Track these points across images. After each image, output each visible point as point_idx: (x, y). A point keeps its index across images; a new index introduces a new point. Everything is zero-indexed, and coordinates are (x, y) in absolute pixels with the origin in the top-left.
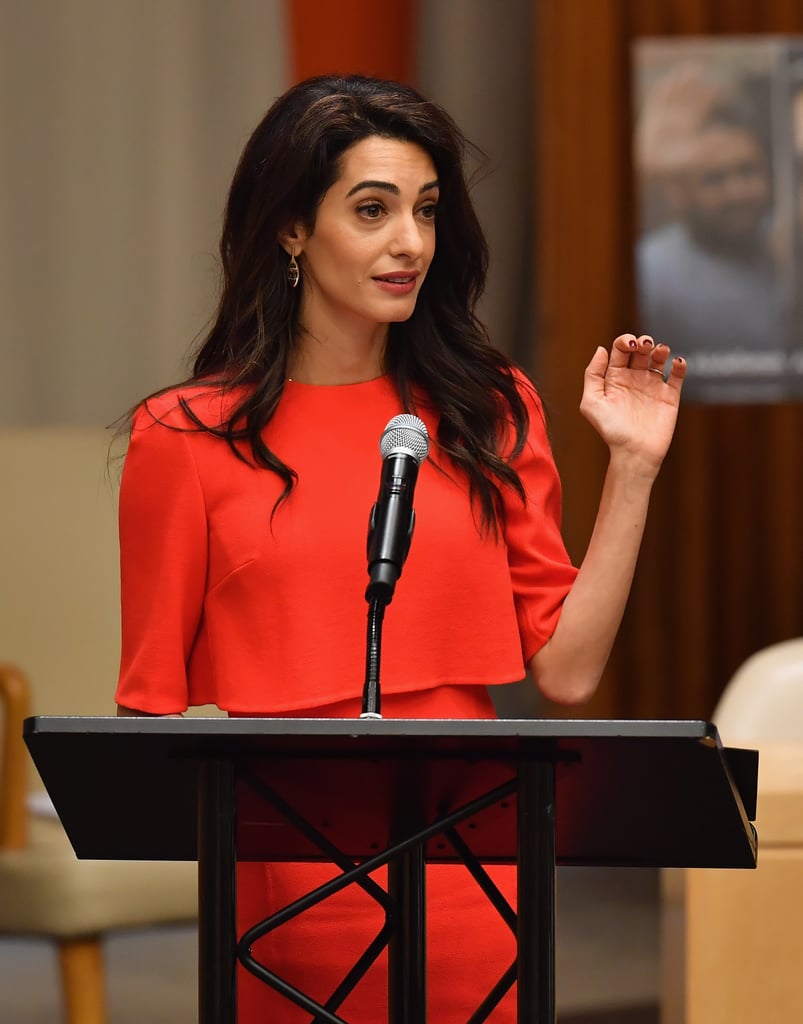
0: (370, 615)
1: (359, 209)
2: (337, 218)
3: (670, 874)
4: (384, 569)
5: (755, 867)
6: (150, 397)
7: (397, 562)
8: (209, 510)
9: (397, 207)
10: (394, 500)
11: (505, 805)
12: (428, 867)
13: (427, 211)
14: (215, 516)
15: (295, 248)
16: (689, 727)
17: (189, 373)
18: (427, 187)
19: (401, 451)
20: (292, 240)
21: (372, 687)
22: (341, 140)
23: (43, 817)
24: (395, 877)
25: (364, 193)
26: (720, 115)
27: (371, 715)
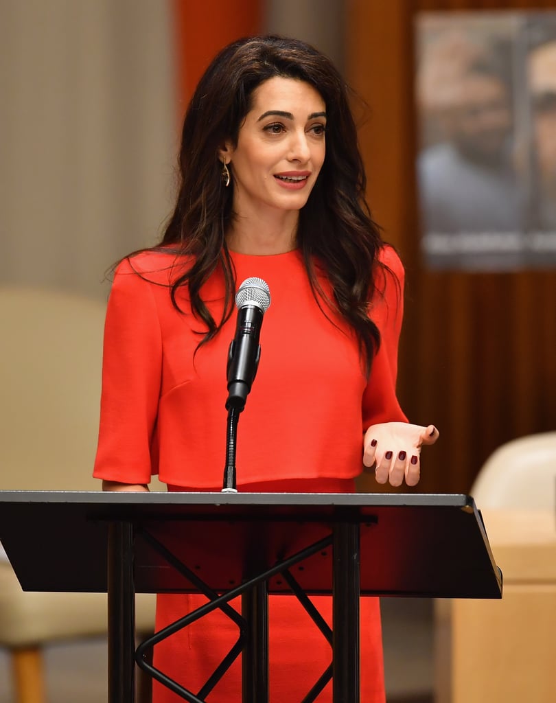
1: (266, 128)
2: (251, 135)
3: (441, 602)
4: (238, 386)
7: (248, 382)
9: (292, 127)
11: (324, 554)
13: (317, 130)
15: (226, 158)
16: (455, 499)
18: (314, 115)
19: (251, 304)
20: (224, 153)
21: (230, 470)
24: (247, 604)
25: (269, 118)
27: (229, 490)
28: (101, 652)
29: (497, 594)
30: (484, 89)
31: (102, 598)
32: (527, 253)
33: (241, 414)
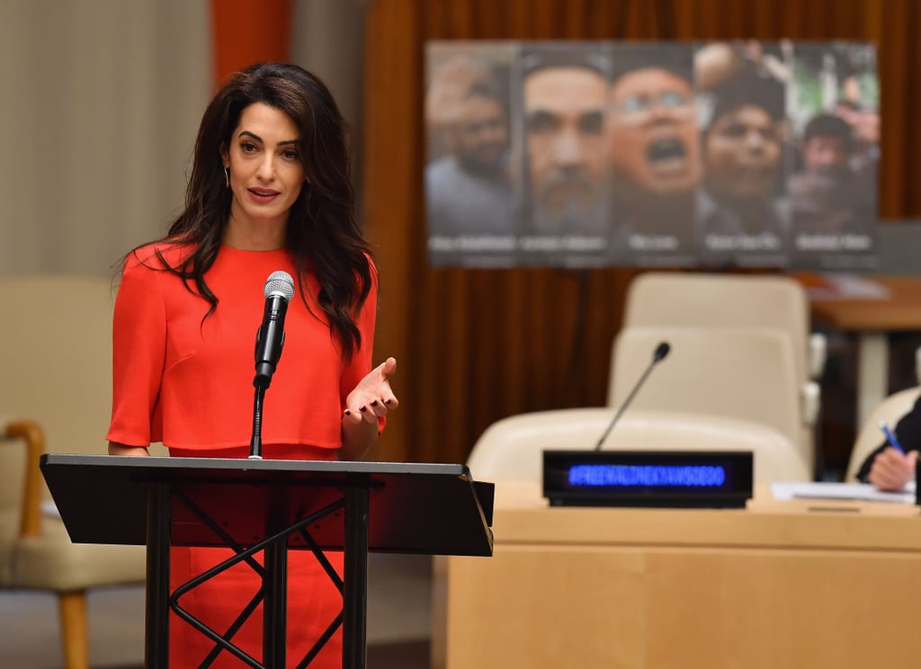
1: (244, 146)
3: (438, 558)
4: (265, 367)
6: (138, 248)
7: (273, 363)
9: (264, 151)
10: (272, 324)
11: (337, 515)
15: (227, 163)
16: (452, 468)
19: (277, 294)
21: (256, 440)
23: (51, 517)
24: (268, 558)
26: (478, 89)
27: (255, 457)
28: (140, 595)
29: (489, 554)
30: (484, 109)
31: (140, 551)
32: (518, 252)
33: (267, 391)
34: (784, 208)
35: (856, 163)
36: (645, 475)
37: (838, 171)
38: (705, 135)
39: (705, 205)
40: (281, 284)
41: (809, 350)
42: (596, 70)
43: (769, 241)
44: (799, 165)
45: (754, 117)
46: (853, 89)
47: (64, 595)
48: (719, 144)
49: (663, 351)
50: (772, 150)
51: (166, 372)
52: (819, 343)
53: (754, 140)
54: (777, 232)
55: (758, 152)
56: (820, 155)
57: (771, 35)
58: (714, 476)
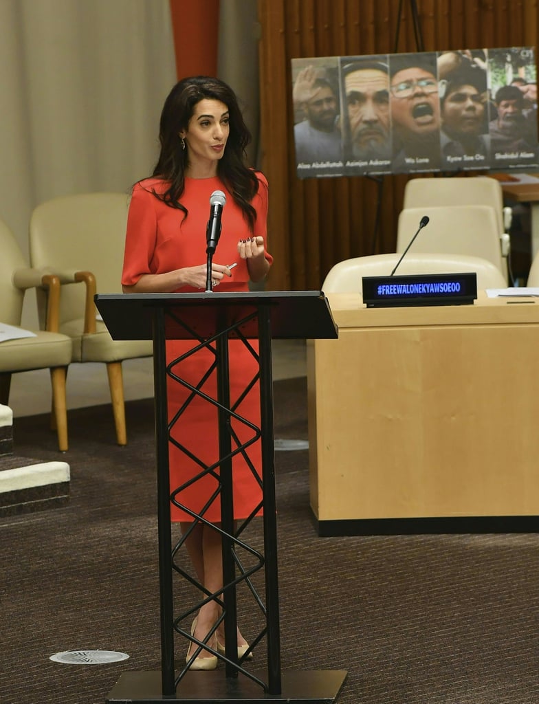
0: (208, 257)
1: (201, 124)
2: (195, 127)
3: (309, 341)
4: (212, 242)
5: (337, 338)
6: (141, 181)
7: (216, 240)
8: (158, 219)
9: (214, 123)
10: (215, 219)
11: (254, 320)
12: (229, 340)
13: (225, 121)
14: (159, 222)
15: (183, 136)
16: (315, 293)
17: (152, 174)
18: (224, 114)
19: (217, 203)
20: (181, 134)
21: (209, 282)
22: (194, 101)
24: (218, 344)
25: (203, 119)
26: (320, 82)
27: (209, 291)
28: (150, 362)
29: (336, 337)
31: (150, 343)
32: (345, 169)
33: (214, 255)
34: (487, 138)
35: (525, 113)
36: (417, 289)
37: (516, 117)
38: (443, 101)
39: (444, 139)
40: (219, 197)
41: (504, 214)
42: (384, 70)
43: (480, 157)
44: (495, 116)
45: (470, 90)
46: (522, 72)
47: (109, 363)
48: (450, 105)
49: (425, 221)
50: (479, 107)
51: (157, 248)
52: (508, 210)
53: (470, 103)
54: (484, 153)
55: (472, 109)
56: (506, 110)
57: (477, 46)
58: (456, 287)
